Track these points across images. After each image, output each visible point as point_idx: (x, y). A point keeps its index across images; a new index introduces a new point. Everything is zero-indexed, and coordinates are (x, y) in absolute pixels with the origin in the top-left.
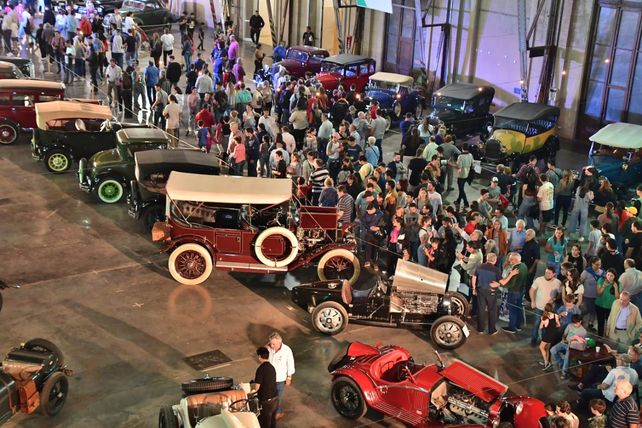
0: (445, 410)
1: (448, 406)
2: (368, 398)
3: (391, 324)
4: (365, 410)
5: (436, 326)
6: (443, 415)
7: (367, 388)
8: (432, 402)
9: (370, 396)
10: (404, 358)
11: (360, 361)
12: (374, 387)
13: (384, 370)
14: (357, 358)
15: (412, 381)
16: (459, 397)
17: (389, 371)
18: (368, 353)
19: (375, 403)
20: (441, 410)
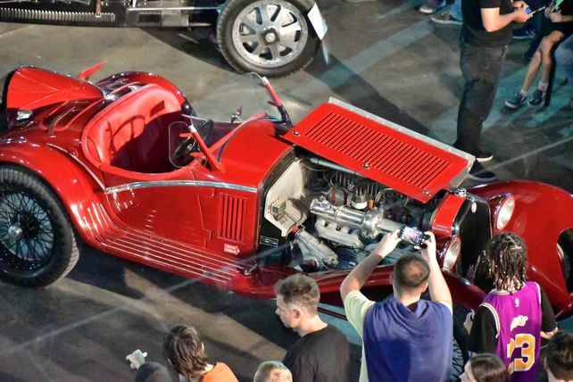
0: (304, 234)
1: (310, 225)
2: (83, 224)
3: (99, 15)
4: (75, 257)
5: (233, 15)
6: (297, 250)
7: (78, 195)
8: (269, 216)
9: (89, 218)
10: (172, 106)
11: (48, 121)
12: (97, 190)
13: (120, 142)
14: (36, 113)
15: (208, 166)
16: (339, 197)
17: (133, 144)
18: (66, 97)
19: (104, 235)
20: (292, 236)
